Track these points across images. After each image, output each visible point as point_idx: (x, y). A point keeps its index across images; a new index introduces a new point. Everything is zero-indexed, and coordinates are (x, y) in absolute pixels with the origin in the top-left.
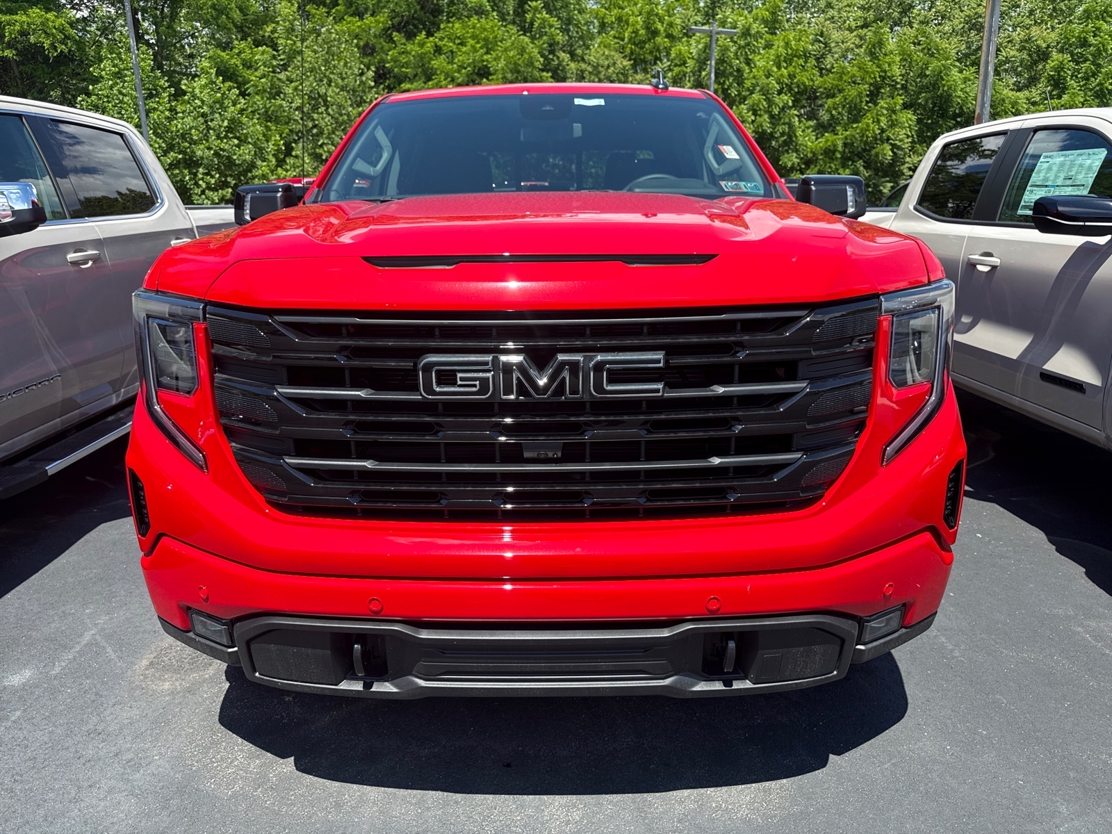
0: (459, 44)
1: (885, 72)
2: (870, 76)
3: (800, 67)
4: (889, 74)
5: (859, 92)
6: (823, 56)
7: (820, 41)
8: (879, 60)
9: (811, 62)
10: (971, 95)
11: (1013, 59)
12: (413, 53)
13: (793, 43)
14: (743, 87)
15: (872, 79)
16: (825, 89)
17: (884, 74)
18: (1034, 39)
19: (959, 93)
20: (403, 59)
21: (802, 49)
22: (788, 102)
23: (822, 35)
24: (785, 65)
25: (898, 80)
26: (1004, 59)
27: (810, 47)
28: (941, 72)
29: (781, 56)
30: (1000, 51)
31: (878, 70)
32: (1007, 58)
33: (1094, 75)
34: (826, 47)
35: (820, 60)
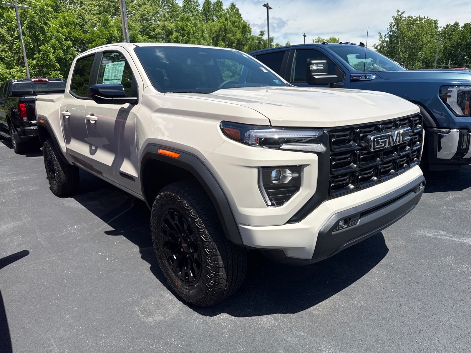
1: (111, 34)
2: (105, 36)
3: (73, 29)
4: (113, 35)
5: (102, 42)
6: (83, 25)
7: (81, 18)
8: (108, 29)
9: (78, 27)
13: (67, 18)
14: (46, 36)
15: (107, 36)
16: (87, 39)
17: (111, 35)
21: (72, 21)
22: (70, 44)
23: (81, 15)
24: (65, 27)
25: (118, 38)
27: (76, 20)
28: (134, 36)
29: (62, 23)
30: (155, 29)
31: (109, 33)
32: (158, 32)
34: (83, 21)
35: (82, 27)
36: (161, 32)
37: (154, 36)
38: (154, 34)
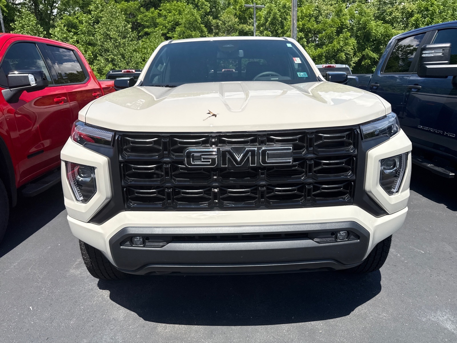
0: (168, 12)
1: (343, 22)
2: (336, 24)
3: (307, 21)
4: (344, 23)
5: (332, 31)
6: (318, 16)
7: (317, 10)
8: (340, 18)
9: (312, 19)
10: (379, 32)
11: (398, 17)
12: (149, 16)
13: (304, 11)
14: (284, 30)
15: (337, 25)
16: (318, 29)
17: (342, 24)
18: (406, 8)
19: (374, 31)
20: (145, 19)
21: (308, 14)
22: (302, 35)
23: (318, 7)
24: (301, 20)
25: (348, 26)
27: (312, 12)
28: (366, 22)
29: (299, 16)
30: (393, 13)
31: (340, 22)
32: (395, 16)
33: (431, 23)
34: (319, 12)
35: (316, 18)
36: (398, 15)
37: (389, 20)
38: (389, 19)
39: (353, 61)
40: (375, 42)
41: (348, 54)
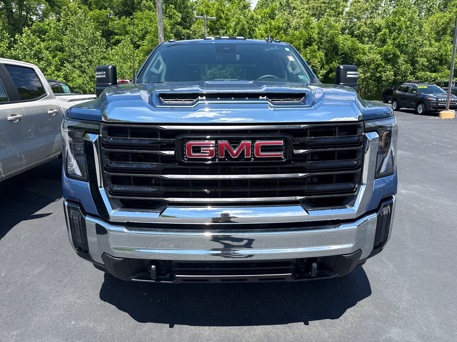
1: (311, 35)
3: (275, 33)
4: (312, 37)
5: (299, 43)
6: (287, 28)
7: (286, 23)
8: (308, 31)
9: (281, 31)
10: (346, 45)
11: (366, 31)
12: (120, 24)
13: (272, 23)
15: (305, 38)
17: (310, 37)
18: (374, 23)
19: (341, 45)
20: (116, 26)
21: (277, 26)
23: (287, 20)
24: (269, 32)
25: (316, 39)
26: (362, 31)
27: (281, 25)
28: (334, 35)
30: (361, 28)
31: (307, 34)
32: (363, 30)
33: (397, 38)
34: (288, 25)
35: (285, 31)
36: (366, 30)
37: (358, 35)
38: (358, 33)
39: (321, 74)
40: (343, 55)
41: (315, 67)
